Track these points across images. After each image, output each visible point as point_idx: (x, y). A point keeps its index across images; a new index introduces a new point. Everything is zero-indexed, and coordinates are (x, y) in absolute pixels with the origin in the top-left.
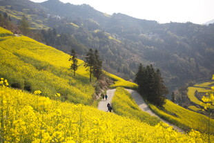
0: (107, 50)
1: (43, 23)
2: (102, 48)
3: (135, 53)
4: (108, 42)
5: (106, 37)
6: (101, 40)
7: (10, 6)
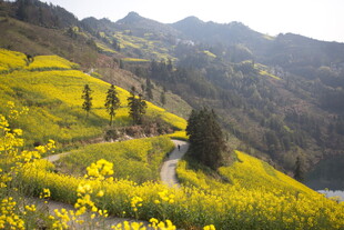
0: (253, 92)
1: (169, 53)
2: (246, 88)
3: (303, 98)
4: (257, 79)
5: (256, 72)
6: (246, 76)
7: (128, 31)
